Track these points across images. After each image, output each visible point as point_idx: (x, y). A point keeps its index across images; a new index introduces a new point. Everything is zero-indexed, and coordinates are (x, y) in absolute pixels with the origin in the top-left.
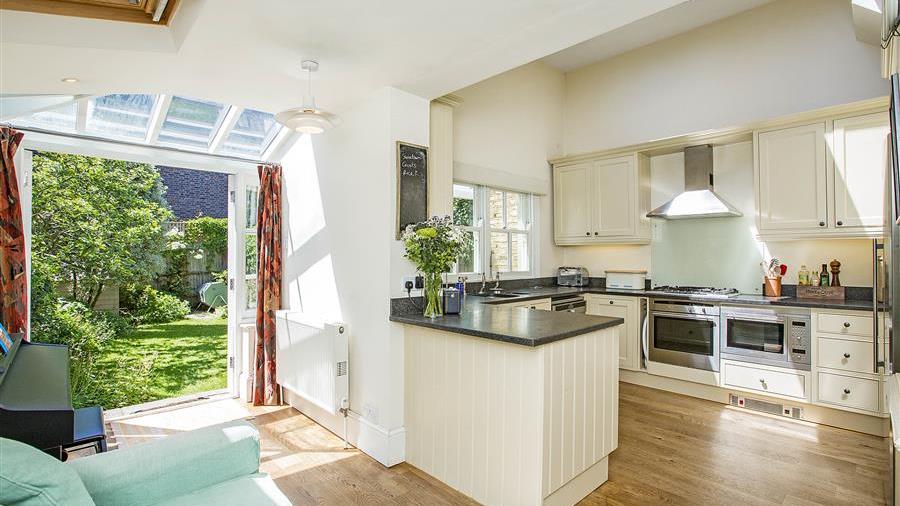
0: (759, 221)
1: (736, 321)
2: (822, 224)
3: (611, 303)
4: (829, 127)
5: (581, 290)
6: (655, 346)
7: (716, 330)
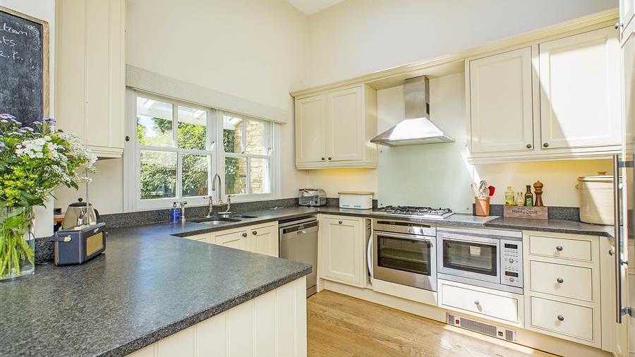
0: (471, 144)
1: (451, 242)
2: (529, 147)
3: (340, 223)
4: (535, 52)
5: (319, 209)
6: (379, 265)
7: (433, 250)
